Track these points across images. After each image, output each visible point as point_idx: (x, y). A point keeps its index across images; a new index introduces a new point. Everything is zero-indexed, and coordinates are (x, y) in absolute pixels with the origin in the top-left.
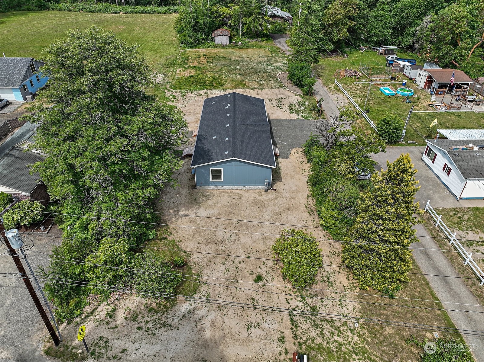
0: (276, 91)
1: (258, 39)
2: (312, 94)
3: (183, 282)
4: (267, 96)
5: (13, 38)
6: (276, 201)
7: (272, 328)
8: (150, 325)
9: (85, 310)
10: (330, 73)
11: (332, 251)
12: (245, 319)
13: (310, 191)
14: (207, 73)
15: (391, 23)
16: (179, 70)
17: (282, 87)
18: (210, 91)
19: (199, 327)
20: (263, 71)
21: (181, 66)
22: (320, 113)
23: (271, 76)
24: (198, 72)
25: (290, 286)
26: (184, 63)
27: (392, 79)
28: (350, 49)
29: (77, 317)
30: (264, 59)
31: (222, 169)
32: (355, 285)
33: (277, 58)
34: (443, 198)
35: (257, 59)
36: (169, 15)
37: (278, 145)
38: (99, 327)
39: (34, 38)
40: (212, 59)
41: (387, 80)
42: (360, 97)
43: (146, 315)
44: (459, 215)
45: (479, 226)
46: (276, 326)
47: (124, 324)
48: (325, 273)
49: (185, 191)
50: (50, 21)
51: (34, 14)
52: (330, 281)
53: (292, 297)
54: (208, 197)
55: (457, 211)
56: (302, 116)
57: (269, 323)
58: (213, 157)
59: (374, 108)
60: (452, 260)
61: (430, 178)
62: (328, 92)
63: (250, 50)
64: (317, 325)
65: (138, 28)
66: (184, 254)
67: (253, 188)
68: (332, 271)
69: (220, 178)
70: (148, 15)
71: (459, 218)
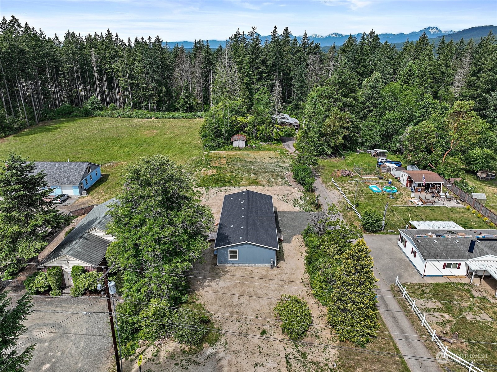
0: (283, 188)
1: (270, 143)
2: (313, 191)
3: (207, 333)
4: (275, 192)
5: (66, 142)
6: (279, 276)
7: (272, 366)
8: (184, 362)
9: (137, 351)
10: (329, 173)
11: (320, 314)
12: (253, 360)
13: (306, 269)
14: (227, 172)
15: (380, 131)
16: (203, 170)
17: (288, 185)
18: (229, 188)
19: (219, 365)
20: (273, 171)
21: (205, 166)
22: (318, 206)
23: (279, 175)
24: (219, 171)
25: (287, 338)
26: (208, 163)
27: (380, 178)
28: (348, 151)
29: (131, 355)
30: (274, 161)
31: (238, 250)
32: (336, 338)
33: (284, 159)
34: (412, 276)
35: (268, 161)
36: (194, 120)
37: (282, 233)
38: (148, 363)
39: (82, 141)
40: (231, 160)
41: (376, 179)
42: (352, 193)
43: (181, 355)
44: (422, 289)
45: (437, 297)
46: (276, 365)
47: (166, 361)
48: (314, 330)
49: (209, 267)
50: (95, 127)
51: (81, 120)
52: (318, 335)
53: (288, 346)
54: (226, 273)
55: (422, 286)
56: (303, 209)
57: (271, 363)
58: (231, 241)
59: (363, 203)
60: (413, 322)
61: (403, 259)
62: (326, 189)
63: (262, 153)
64: (306, 365)
65: (168, 133)
66: (208, 314)
67: (261, 265)
68: (320, 328)
69: (236, 257)
70: (176, 120)
71: (423, 291)
